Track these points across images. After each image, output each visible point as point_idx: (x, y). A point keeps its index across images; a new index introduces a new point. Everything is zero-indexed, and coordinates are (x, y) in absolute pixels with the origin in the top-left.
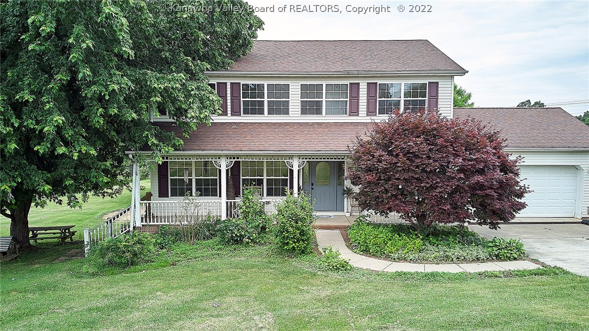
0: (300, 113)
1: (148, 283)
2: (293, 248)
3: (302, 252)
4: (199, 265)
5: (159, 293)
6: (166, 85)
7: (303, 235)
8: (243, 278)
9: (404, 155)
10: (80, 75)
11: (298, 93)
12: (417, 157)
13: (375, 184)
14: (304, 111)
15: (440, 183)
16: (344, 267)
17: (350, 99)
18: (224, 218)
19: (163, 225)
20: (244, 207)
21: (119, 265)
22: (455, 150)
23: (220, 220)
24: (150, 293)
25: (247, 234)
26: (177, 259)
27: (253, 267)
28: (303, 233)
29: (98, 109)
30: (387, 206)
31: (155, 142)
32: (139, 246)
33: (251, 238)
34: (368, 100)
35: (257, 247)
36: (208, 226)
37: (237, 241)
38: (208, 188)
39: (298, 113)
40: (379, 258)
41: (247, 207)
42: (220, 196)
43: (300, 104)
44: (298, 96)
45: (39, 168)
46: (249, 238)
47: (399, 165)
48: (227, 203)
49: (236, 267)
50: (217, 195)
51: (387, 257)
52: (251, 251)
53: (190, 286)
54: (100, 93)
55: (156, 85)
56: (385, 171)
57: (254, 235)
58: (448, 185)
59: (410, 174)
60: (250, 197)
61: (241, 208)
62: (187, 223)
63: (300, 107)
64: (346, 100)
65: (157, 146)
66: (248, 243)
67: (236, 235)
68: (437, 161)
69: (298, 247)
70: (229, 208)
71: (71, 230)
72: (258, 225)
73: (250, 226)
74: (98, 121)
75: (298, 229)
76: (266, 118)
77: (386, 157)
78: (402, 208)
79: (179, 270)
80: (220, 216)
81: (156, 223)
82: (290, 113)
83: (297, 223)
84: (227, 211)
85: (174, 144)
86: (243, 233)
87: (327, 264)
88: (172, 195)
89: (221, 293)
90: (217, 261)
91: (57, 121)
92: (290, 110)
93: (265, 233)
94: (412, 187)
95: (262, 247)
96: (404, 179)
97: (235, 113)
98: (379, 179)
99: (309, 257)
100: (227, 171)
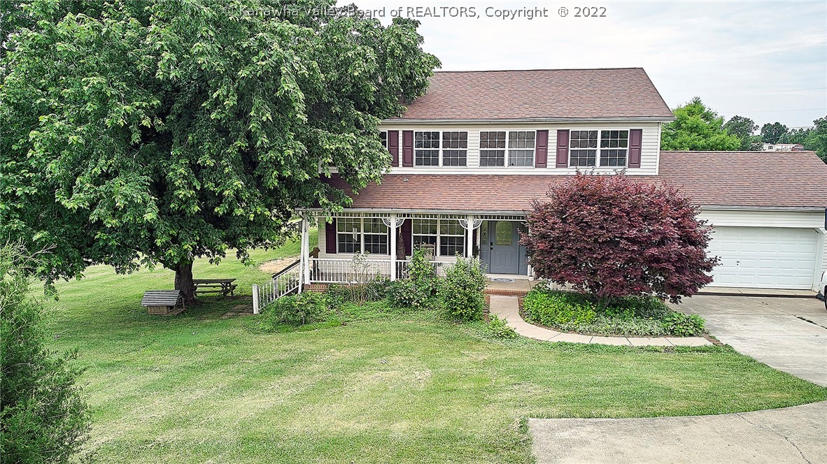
0: (479, 164)
1: (322, 341)
2: (461, 313)
3: (470, 318)
4: (369, 326)
5: (332, 350)
6: (337, 145)
7: (472, 302)
8: (410, 341)
9: (577, 224)
10: (259, 143)
11: (477, 141)
12: (590, 227)
13: (548, 253)
14: (484, 162)
15: (613, 254)
16: (509, 335)
17: (537, 149)
18: (393, 278)
19: (331, 284)
20: (414, 269)
21: (292, 323)
22: (631, 221)
23: (389, 281)
24: (325, 349)
25: (415, 297)
26: (347, 319)
27: (420, 330)
28: (470, 300)
29: (273, 172)
30: (559, 276)
31: (326, 201)
32: (312, 305)
33: (420, 302)
34: (558, 149)
35: (426, 311)
36: (377, 287)
37: (406, 304)
38: (377, 245)
39: (476, 164)
40: (549, 327)
41: (417, 269)
42: (390, 254)
43: (479, 154)
44: (477, 145)
45: (215, 227)
46: (418, 302)
47: (571, 234)
48: (397, 263)
49: (404, 330)
50: (386, 253)
51: (557, 328)
52: (419, 314)
53: (360, 345)
54: (277, 158)
55: (327, 147)
56: (558, 239)
57: (423, 299)
58: (620, 257)
59: (582, 244)
60: (421, 259)
61: (411, 269)
62: (356, 282)
63: (479, 157)
64: (532, 149)
65: (327, 205)
66: (417, 306)
67: (405, 298)
68: (611, 232)
69: (465, 313)
70: (399, 268)
71: (232, 284)
72: (428, 289)
73: (419, 290)
74: (273, 182)
75: (467, 295)
76: (441, 169)
77: (560, 225)
78: (574, 278)
79: (349, 330)
80: (390, 276)
81: (324, 281)
82: (468, 164)
83: (465, 289)
84: (397, 270)
85: (344, 202)
86: (412, 297)
87: (492, 331)
88: (340, 252)
89: (389, 353)
90: (386, 323)
91: (237, 185)
92: (468, 161)
93: (436, 296)
94: (585, 257)
95: (431, 310)
96: (577, 248)
97: (407, 163)
98: (552, 247)
99: (477, 324)
100: (397, 229)
